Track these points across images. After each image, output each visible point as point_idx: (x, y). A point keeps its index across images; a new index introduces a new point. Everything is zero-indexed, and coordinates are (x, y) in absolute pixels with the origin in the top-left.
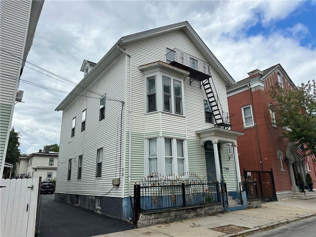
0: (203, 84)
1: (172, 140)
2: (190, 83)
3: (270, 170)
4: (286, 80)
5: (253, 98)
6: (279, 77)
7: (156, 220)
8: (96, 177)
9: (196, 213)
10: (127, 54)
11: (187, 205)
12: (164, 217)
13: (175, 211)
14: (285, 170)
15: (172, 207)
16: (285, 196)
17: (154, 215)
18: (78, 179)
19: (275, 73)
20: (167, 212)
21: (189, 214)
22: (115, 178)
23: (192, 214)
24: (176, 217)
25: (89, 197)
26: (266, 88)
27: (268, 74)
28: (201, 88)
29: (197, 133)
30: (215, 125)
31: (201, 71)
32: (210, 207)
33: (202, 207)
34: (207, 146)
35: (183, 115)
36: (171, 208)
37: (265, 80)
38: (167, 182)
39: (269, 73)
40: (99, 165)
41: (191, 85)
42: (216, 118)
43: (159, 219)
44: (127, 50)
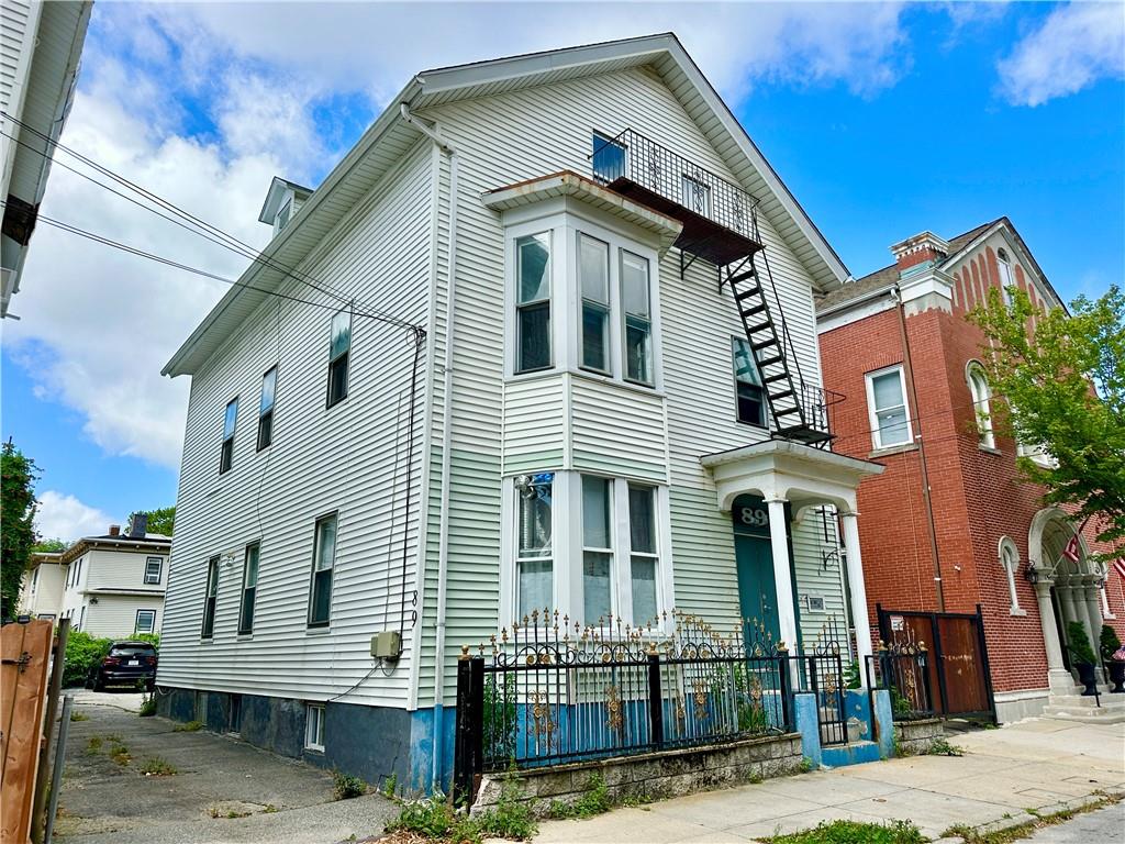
0: (730, 275)
1: (611, 485)
2: (683, 269)
3: (974, 611)
4: (1028, 281)
5: (911, 338)
6: (1002, 266)
7: (546, 804)
8: (310, 626)
9: (702, 775)
10: (438, 144)
11: (666, 743)
12: (579, 788)
13: (621, 765)
14: (1024, 613)
15: (611, 750)
16: (1025, 711)
17: (535, 781)
18: (240, 633)
19: (989, 250)
20: (591, 769)
21: (675, 778)
22: (381, 629)
23: (687, 779)
24: (624, 791)
25: (279, 705)
26: (957, 305)
27: (964, 253)
28: (720, 293)
29: (707, 461)
30: (773, 433)
31: (727, 224)
32: (755, 752)
33: (726, 749)
34: (742, 515)
35: (654, 388)
36: (604, 755)
37: (956, 275)
38: (589, 650)
39: (968, 250)
40: (323, 581)
41: (685, 277)
42: (775, 407)
43: (556, 799)
44: (438, 125)
